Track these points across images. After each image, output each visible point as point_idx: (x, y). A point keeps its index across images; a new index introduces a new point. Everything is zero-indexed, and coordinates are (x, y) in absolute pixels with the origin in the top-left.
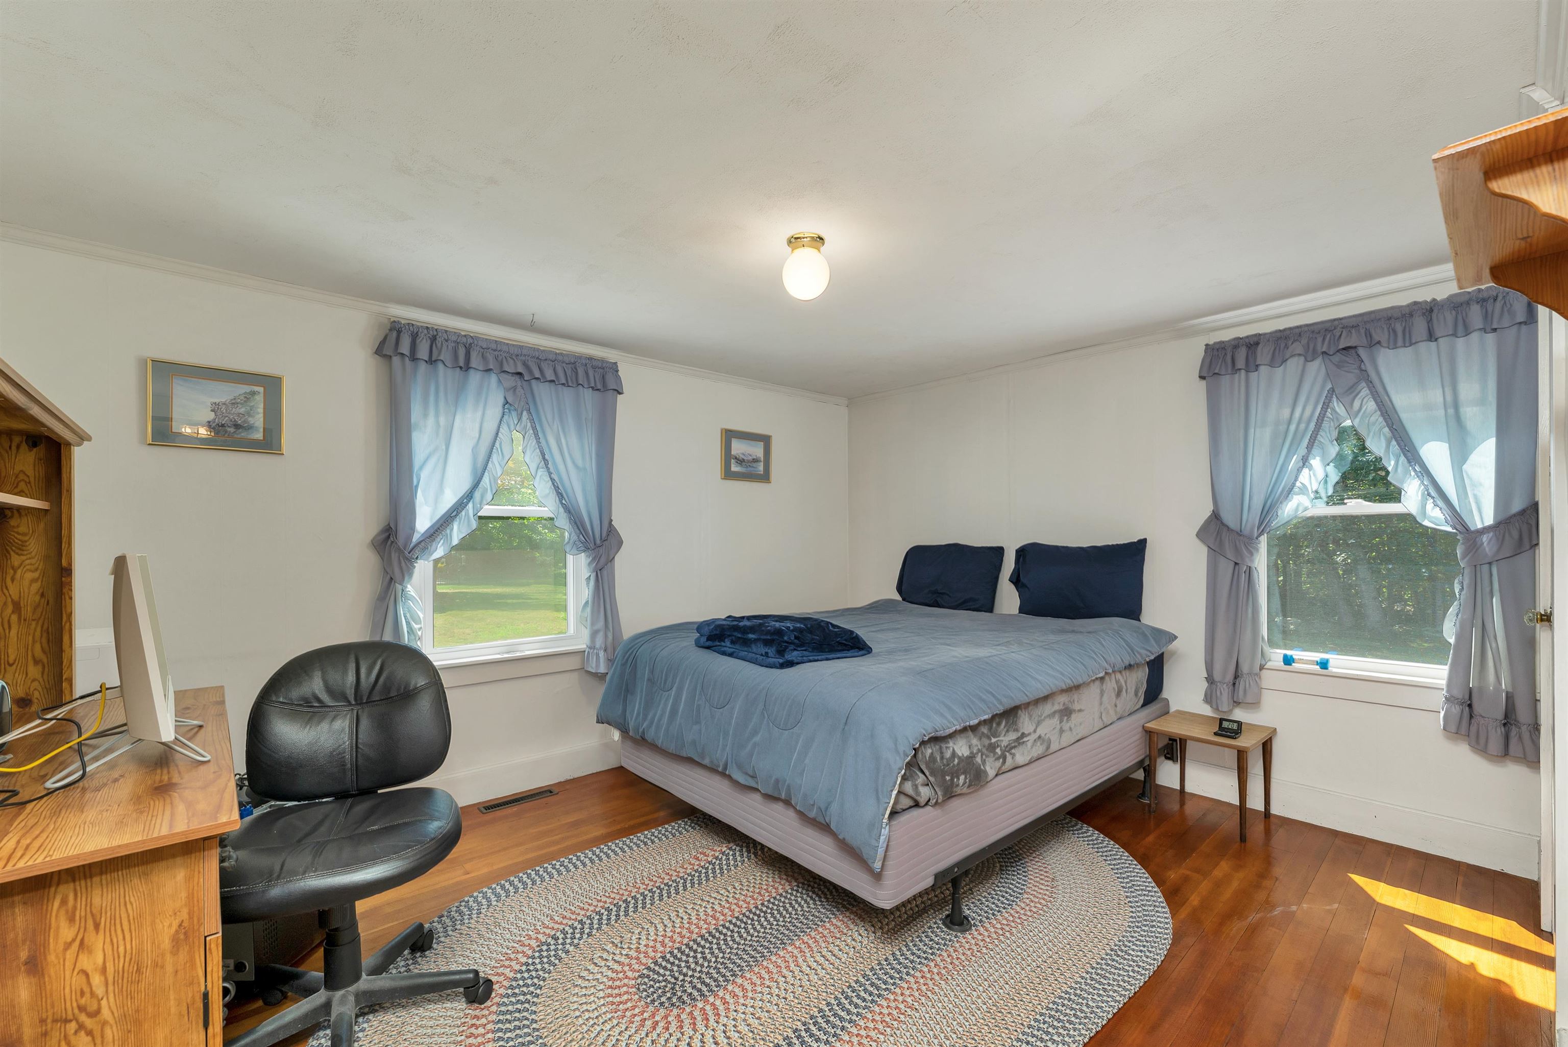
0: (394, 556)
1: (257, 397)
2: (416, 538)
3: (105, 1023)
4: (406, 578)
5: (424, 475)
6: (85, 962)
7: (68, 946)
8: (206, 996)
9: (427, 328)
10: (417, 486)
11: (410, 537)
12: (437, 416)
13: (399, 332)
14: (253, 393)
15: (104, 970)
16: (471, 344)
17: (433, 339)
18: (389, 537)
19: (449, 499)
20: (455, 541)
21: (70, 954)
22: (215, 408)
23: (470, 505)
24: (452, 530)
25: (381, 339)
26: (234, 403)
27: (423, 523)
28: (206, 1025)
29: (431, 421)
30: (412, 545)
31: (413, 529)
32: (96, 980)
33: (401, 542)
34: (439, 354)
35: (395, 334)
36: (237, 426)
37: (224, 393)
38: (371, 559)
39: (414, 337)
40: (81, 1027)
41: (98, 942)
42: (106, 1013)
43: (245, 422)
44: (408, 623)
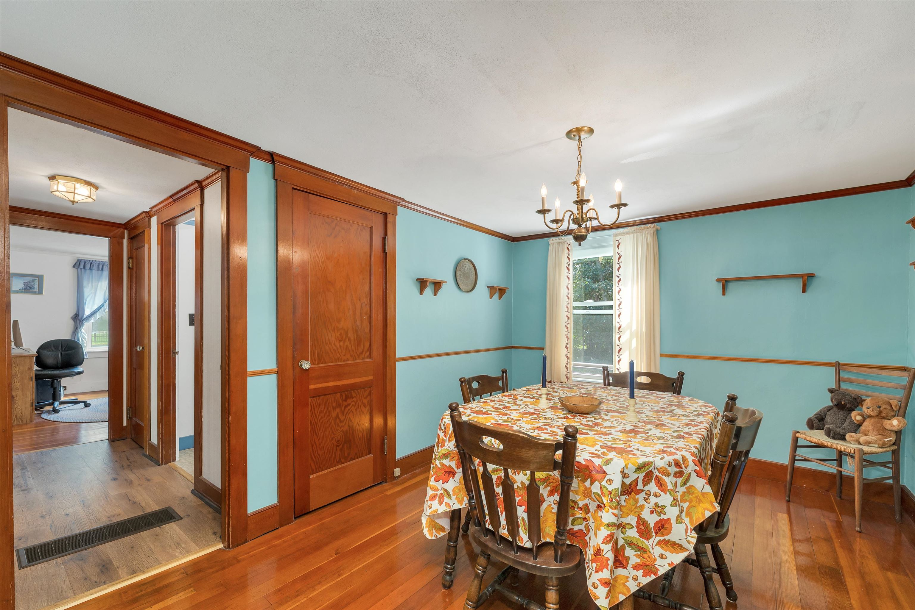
0: (78, 321)
1: (36, 280)
2: (85, 317)
3: (18, 378)
4: (81, 327)
5: (88, 300)
6: (16, 369)
7: (14, 367)
8: (32, 377)
9: (89, 260)
10: (85, 303)
11: (83, 316)
12: (92, 283)
13: (80, 262)
14: (35, 279)
15: (18, 371)
16: (104, 264)
17: (91, 263)
18: (76, 317)
19: (96, 307)
20: (98, 318)
21: (14, 368)
22: (24, 284)
23: (103, 308)
24: (97, 315)
25: (75, 263)
26: (30, 282)
27: (87, 312)
28: (32, 381)
29: (90, 285)
30: (83, 319)
31: (84, 314)
32: (17, 372)
33: (80, 317)
34: (93, 267)
35: (79, 262)
36: (30, 288)
37: (27, 279)
38: (72, 323)
39: (85, 263)
40: (15, 377)
41: (18, 367)
42: (18, 376)
43: (33, 287)
44: (82, 339)
